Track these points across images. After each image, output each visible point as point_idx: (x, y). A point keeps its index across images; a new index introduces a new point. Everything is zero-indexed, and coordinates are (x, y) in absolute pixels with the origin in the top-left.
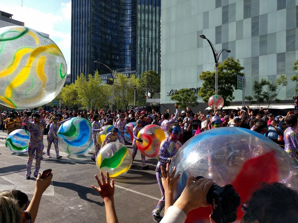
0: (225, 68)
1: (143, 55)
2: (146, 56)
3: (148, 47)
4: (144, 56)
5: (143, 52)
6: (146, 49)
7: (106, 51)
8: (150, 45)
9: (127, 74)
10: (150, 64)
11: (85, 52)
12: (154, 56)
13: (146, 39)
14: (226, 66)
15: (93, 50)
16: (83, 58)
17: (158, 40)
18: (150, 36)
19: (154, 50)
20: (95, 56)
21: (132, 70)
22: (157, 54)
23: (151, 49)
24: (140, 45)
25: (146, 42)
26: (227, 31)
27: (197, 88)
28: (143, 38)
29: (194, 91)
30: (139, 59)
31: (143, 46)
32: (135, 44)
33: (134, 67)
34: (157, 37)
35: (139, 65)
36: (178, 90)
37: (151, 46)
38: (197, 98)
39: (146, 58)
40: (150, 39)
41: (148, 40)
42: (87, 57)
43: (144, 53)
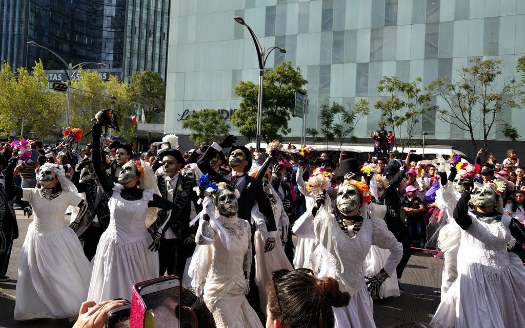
0: (278, 80)
1: (136, 41)
2: (143, 43)
3: (147, 27)
4: (139, 44)
5: (137, 36)
6: (145, 31)
7: (63, 26)
8: (151, 24)
9: (103, 73)
10: (149, 59)
11: (14, 22)
12: (157, 45)
13: (145, 11)
14: (279, 76)
15: (31, 19)
16: (10, 33)
17: (166, 17)
18: (152, 8)
19: (158, 35)
20: (36, 33)
21: (114, 67)
22: (165, 42)
23: (152, 32)
24: (133, 22)
25: (144, 16)
26: (284, 15)
27: (231, 110)
28: (138, 9)
29: (225, 115)
30: (128, 47)
31: (137, 25)
32: (123, 19)
33: (118, 61)
34: (165, 11)
35: (129, 60)
36: (198, 110)
37: (154, 26)
38: (229, 127)
39: (143, 48)
40: (152, 13)
41: (148, 14)
42: (19, 31)
43: (139, 38)
